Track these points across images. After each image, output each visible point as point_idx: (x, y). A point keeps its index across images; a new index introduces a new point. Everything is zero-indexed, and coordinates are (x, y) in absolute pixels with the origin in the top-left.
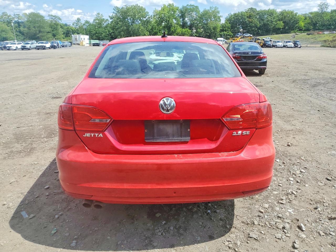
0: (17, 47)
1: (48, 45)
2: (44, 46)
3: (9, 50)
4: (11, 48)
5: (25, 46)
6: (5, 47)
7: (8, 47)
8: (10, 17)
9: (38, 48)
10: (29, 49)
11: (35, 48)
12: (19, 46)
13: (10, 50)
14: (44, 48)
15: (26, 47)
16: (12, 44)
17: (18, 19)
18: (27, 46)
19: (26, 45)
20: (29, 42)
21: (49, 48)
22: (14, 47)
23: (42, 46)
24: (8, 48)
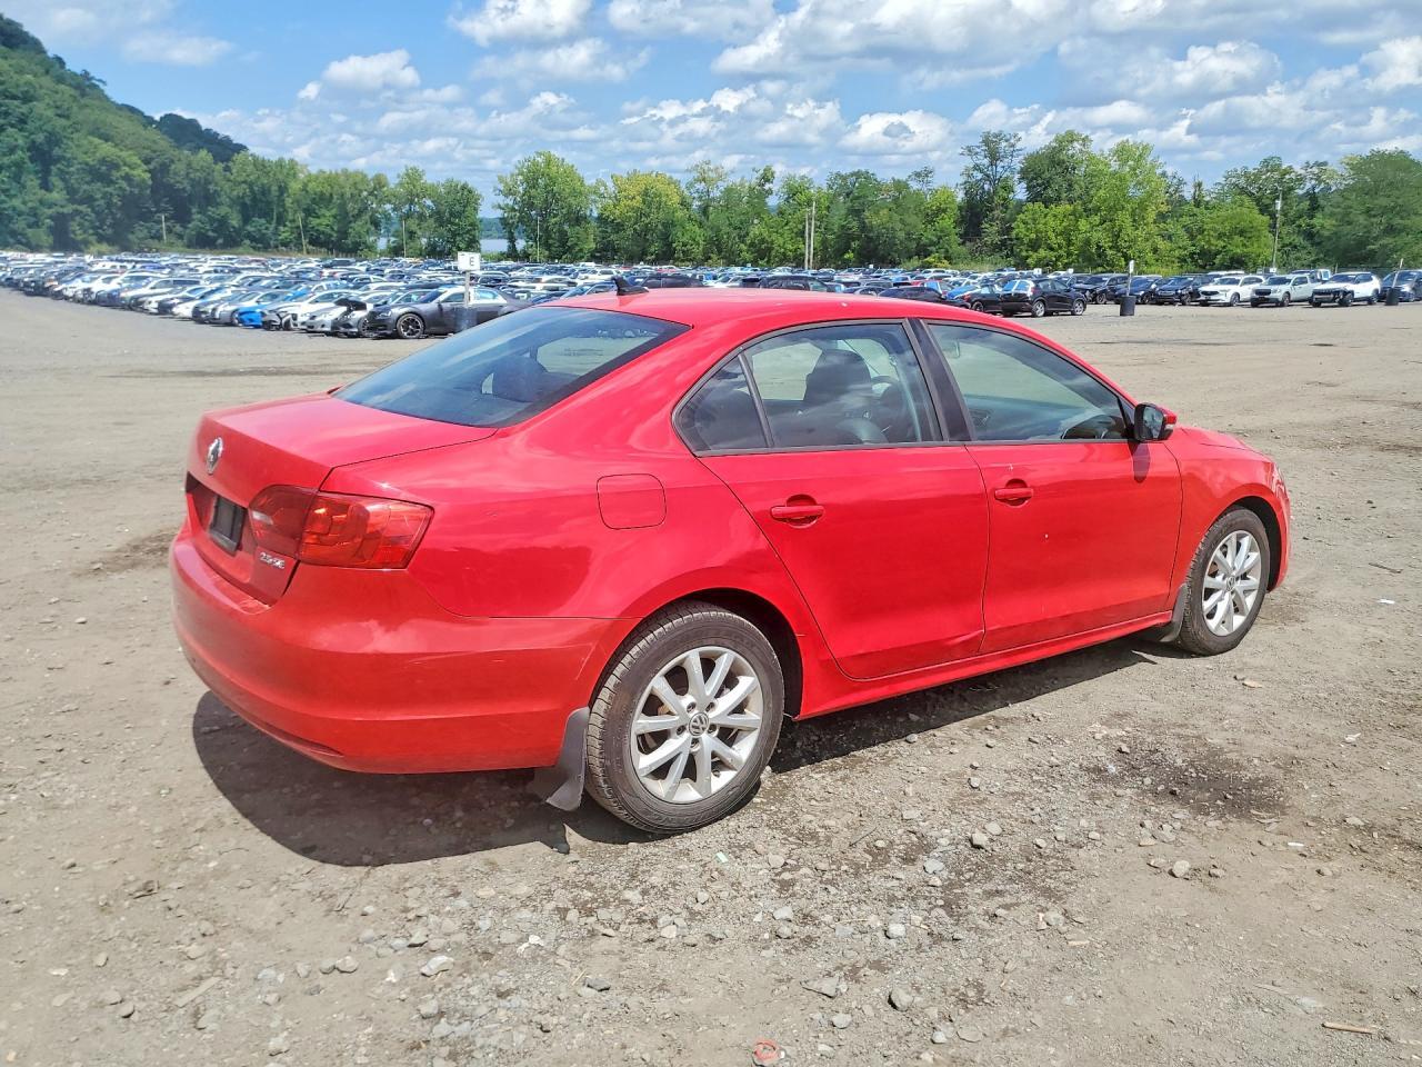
0: (1238, 295)
1: (1366, 289)
2: (1345, 293)
3: (1205, 304)
4: (1213, 297)
5: (1268, 292)
6: (1194, 294)
7: (1205, 293)
8: (1287, 177)
9: (1316, 301)
10: (1279, 304)
11: (1310, 300)
12: (1246, 292)
13: (1208, 305)
14: (1343, 300)
15: (1272, 295)
16: (1223, 282)
17: (1316, 180)
18: (1275, 291)
19: (1273, 288)
20: (1288, 277)
21: (1369, 301)
22: (1225, 292)
23: (1336, 292)
24: (1203, 298)
